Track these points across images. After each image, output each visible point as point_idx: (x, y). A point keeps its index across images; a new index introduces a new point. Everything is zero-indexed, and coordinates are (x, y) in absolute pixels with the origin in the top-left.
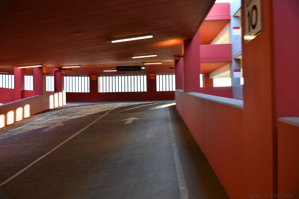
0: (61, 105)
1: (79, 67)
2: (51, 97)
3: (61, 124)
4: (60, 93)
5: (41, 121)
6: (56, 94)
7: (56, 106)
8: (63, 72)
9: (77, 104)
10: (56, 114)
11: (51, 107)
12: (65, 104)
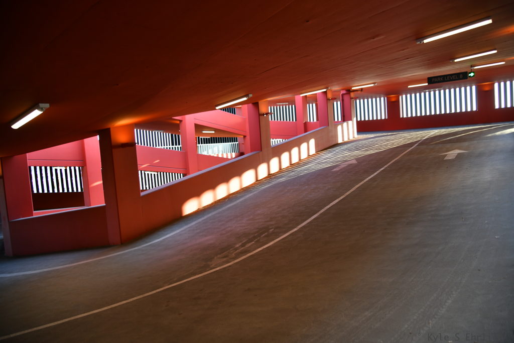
0: (351, 138)
1: (372, 85)
2: (339, 128)
3: (354, 162)
4: (350, 122)
5: (329, 159)
6: (345, 124)
7: (346, 139)
8: (352, 95)
9: (372, 136)
10: (346, 149)
11: (340, 141)
12: (356, 136)
